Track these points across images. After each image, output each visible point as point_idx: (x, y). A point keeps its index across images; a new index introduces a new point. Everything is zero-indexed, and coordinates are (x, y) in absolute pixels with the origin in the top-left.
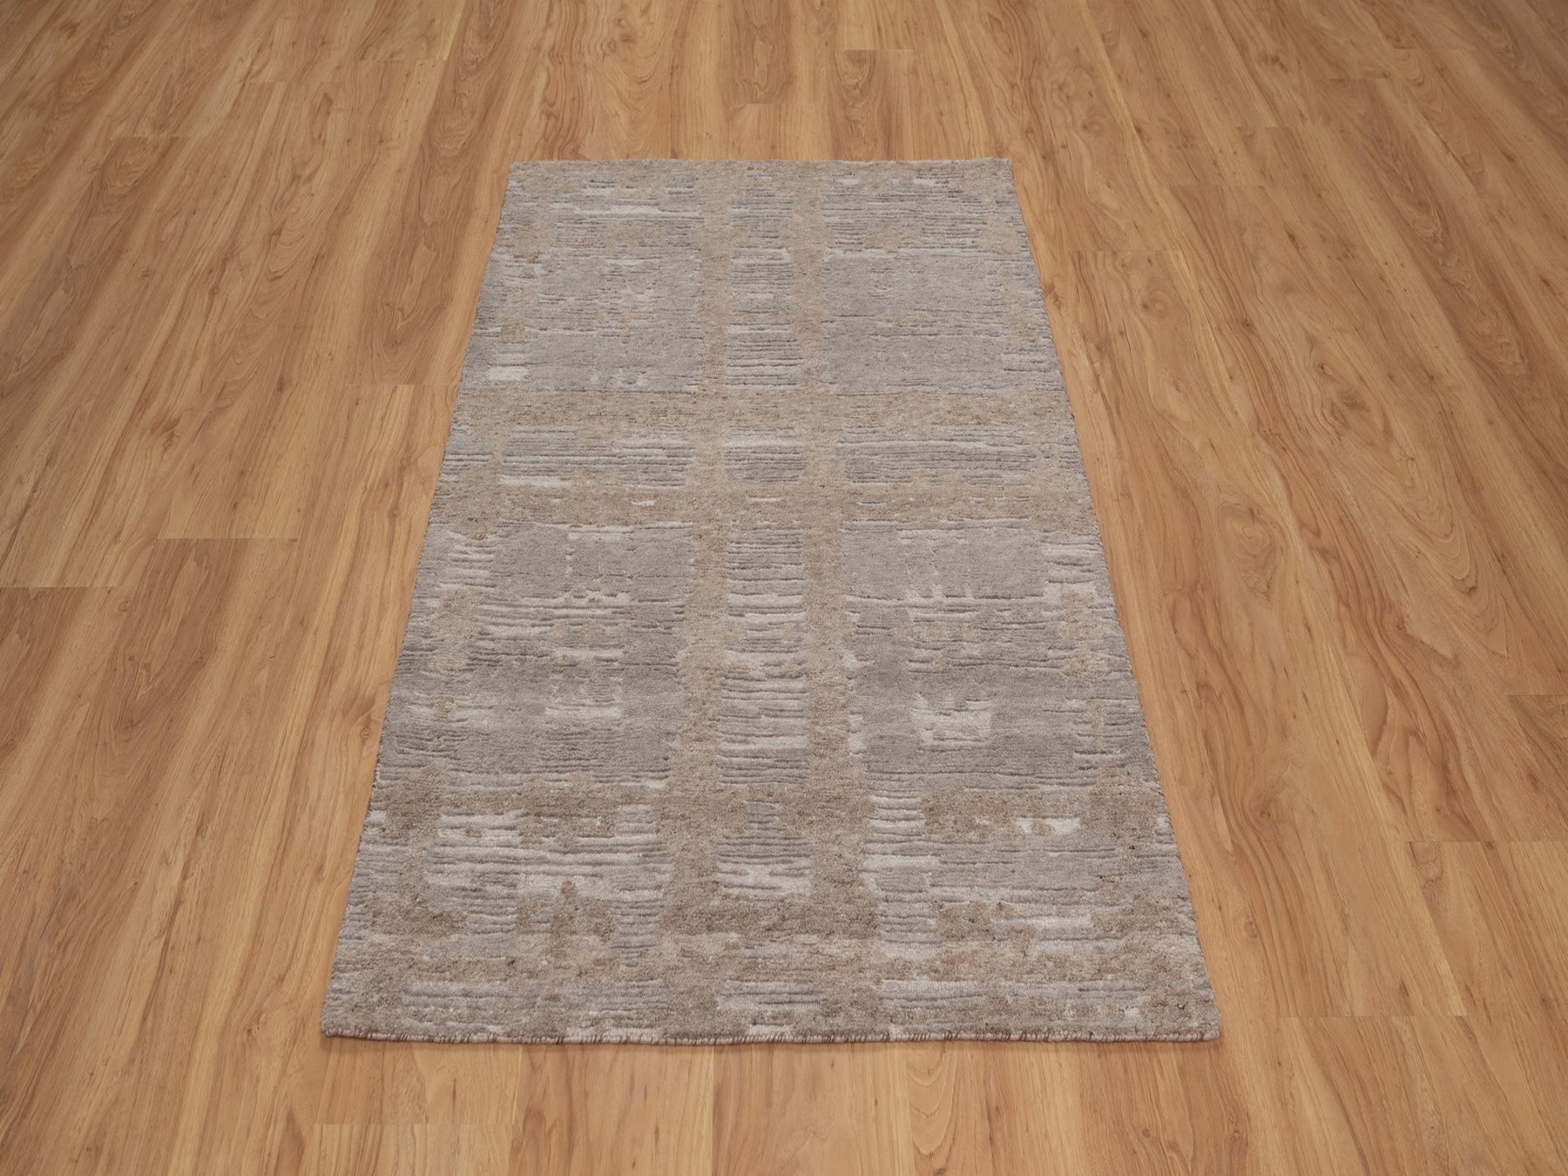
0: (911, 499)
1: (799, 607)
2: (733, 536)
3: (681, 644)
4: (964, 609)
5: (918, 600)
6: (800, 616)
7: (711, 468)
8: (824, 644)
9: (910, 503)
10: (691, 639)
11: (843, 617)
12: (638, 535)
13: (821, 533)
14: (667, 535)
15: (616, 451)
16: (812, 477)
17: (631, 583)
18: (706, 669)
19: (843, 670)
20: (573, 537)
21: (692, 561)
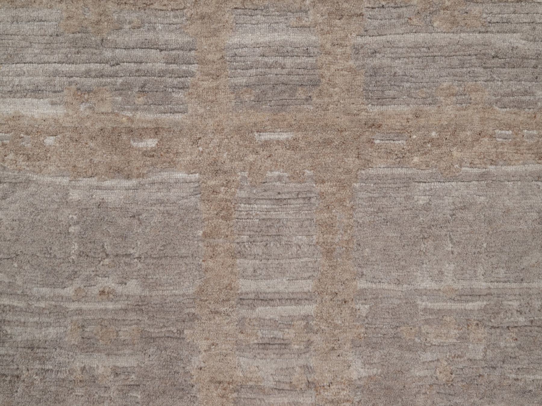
0: (434, 134)
1: (308, 298)
2: (243, 194)
3: (194, 350)
4: (473, 295)
5: (427, 284)
6: (310, 309)
7: (215, 84)
8: (333, 349)
9: (431, 141)
10: (203, 344)
11: (354, 311)
12: (142, 195)
13: (334, 189)
14: (173, 194)
15: (108, 54)
16: (326, 99)
17: (140, 266)
18: (220, 383)
19: (350, 382)
20: (75, 196)
21: (200, 233)
